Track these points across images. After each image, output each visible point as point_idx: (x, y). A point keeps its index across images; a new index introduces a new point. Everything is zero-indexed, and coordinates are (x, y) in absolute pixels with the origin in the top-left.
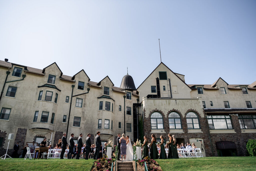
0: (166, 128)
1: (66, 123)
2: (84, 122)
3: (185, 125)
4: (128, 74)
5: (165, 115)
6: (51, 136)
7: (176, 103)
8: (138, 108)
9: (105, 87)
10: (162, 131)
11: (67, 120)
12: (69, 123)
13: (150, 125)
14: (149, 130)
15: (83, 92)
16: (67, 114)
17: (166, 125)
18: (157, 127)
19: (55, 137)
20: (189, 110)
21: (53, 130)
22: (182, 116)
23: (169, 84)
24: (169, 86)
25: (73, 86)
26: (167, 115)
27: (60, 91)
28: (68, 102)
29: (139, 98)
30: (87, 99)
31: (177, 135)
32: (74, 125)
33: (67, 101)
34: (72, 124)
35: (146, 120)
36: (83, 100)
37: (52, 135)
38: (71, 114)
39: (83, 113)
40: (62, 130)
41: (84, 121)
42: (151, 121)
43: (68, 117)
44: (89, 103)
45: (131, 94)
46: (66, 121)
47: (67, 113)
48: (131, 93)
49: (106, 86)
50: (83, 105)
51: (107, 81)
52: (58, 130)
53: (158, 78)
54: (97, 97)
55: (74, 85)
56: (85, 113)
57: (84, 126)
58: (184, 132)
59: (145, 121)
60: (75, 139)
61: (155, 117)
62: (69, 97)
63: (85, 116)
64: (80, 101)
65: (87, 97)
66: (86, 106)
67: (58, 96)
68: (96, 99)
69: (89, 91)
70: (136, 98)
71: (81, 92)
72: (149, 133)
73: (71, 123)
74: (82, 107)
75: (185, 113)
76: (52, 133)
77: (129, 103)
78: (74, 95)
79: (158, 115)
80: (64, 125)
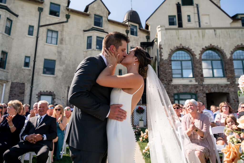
0: (197, 76)
1: (30, 68)
2: (62, 68)
3: (231, 70)
4: (132, 9)
5: (196, 55)
6: (2, 89)
7: (215, 34)
8: (148, 49)
9: (95, 15)
10: (191, 81)
11: (32, 64)
12: (35, 69)
13: (171, 71)
14: (169, 79)
15: (59, 20)
16: (32, 55)
17: (197, 71)
18: (182, 74)
19: (10, 91)
20: (238, 45)
21: (6, 80)
22: (226, 55)
23: (196, 11)
24: (197, 15)
25: (41, 10)
26: (199, 54)
27: (17, 16)
28: (32, 35)
29: (149, 34)
30: (66, 32)
31: (217, 88)
32: (44, 73)
33: (30, 33)
34: (41, 71)
35: (163, 63)
36: (59, 33)
37: (5, 88)
38: (37, 54)
39: (60, 53)
40: (23, 80)
41: (61, 66)
42: (171, 64)
43: (32, 59)
44: (70, 38)
45: (138, 27)
46: (30, 66)
47: (31, 53)
48: (136, 26)
49: (98, 13)
50: (59, 41)
51: (99, 5)
52: (15, 79)
53: (179, 3)
54: (83, 30)
55: (42, 7)
56: (63, 54)
57: (62, 75)
58: (229, 83)
59: (161, 65)
60: (47, 94)
61: (178, 59)
62: (33, 27)
63: (62, 59)
64: (54, 35)
65: (65, 29)
66: (64, 42)
67: (13, 25)
68: (82, 33)
69: (69, 20)
70: (145, 35)
71: (55, 19)
72: (168, 84)
73: (39, 69)
74: (57, 44)
75: (231, 51)
76: (4, 85)
77: (134, 42)
78: (41, 24)
79: (183, 55)
80: (27, 72)
